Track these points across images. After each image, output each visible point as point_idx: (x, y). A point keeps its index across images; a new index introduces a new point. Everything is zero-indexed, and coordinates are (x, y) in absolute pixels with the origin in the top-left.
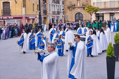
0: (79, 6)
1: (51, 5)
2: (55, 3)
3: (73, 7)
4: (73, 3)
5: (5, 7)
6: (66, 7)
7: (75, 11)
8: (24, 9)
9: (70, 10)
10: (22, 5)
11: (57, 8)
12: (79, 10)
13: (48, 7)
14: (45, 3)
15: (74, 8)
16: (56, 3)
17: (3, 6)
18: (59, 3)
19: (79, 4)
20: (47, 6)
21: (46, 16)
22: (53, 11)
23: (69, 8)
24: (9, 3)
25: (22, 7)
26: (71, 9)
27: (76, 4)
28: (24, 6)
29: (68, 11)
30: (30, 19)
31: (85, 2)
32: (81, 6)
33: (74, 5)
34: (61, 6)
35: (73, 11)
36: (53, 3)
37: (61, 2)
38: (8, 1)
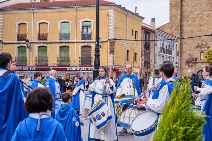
0: (202, 60)
1: (158, 55)
2: (164, 52)
3: (194, 61)
4: (194, 56)
5: (84, 53)
6: (184, 61)
7: (197, 67)
8: (111, 57)
9: (189, 66)
10: (109, 51)
14: (147, 51)
15: (195, 63)
16: (166, 53)
17: (82, 52)
18: (171, 54)
19: (202, 58)
20: (151, 56)
22: (161, 63)
23: (188, 63)
24: (91, 47)
25: (109, 54)
26: (191, 64)
27: (199, 58)
28: (112, 51)
29: (187, 68)
30: (121, 72)
33: (196, 60)
34: (175, 59)
35: (194, 67)
36: (161, 52)
37: (174, 53)
38: (89, 44)
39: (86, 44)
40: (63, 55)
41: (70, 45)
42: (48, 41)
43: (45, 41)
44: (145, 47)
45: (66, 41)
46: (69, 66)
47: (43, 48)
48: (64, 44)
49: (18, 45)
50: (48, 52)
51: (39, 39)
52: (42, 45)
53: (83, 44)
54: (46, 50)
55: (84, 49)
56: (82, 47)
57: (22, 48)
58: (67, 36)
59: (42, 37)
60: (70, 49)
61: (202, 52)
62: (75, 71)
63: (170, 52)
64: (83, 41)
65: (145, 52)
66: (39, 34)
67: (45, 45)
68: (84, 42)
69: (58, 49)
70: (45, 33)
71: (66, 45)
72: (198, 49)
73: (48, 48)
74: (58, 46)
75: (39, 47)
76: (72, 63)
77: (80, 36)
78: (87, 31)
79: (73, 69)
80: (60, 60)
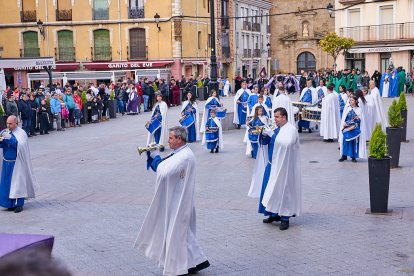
0: (306, 35)
1: (240, 34)
2: (249, 30)
3: (293, 38)
4: (293, 30)
5: (133, 40)
6: (276, 38)
7: (296, 49)
8: (178, 43)
9: (285, 46)
10: (173, 35)
11: (255, 41)
12: (306, 46)
13: (233, 38)
14: (227, 31)
15: (294, 41)
16: (253, 30)
17: (131, 37)
18: (259, 30)
19: (305, 31)
21: (228, 61)
22: (246, 47)
23: (282, 41)
24: (144, 30)
25: (173, 40)
26: (287, 43)
28: (179, 36)
29: (281, 49)
31: (320, 26)
32: (312, 35)
33: (295, 36)
34: (265, 37)
35: (292, 47)
36: (244, 29)
37: (263, 28)
38: (141, 26)
39: (136, 25)
40: (100, 43)
41: (110, 28)
42: (74, 22)
43: (69, 22)
44: (222, 24)
45: (104, 21)
46: (110, 61)
47: (65, 33)
48: (100, 27)
49: (24, 30)
50: (75, 39)
51: (58, 19)
52: (64, 28)
53: (131, 26)
54: (71, 37)
55: (133, 32)
56: (131, 30)
57: (29, 34)
58: (104, 14)
59: (63, 16)
60: (111, 33)
61: (305, 22)
62: (121, 69)
63: (257, 27)
64: (131, 20)
65: (223, 31)
66: (57, 11)
67: (69, 28)
68: (134, 23)
69: (91, 34)
70: (68, 9)
71: (104, 27)
72: (299, 18)
73: (74, 34)
74: (91, 29)
75: (58, 32)
76: (115, 56)
77: (125, 12)
78: (137, 5)
79: (118, 65)
80: (95, 51)
